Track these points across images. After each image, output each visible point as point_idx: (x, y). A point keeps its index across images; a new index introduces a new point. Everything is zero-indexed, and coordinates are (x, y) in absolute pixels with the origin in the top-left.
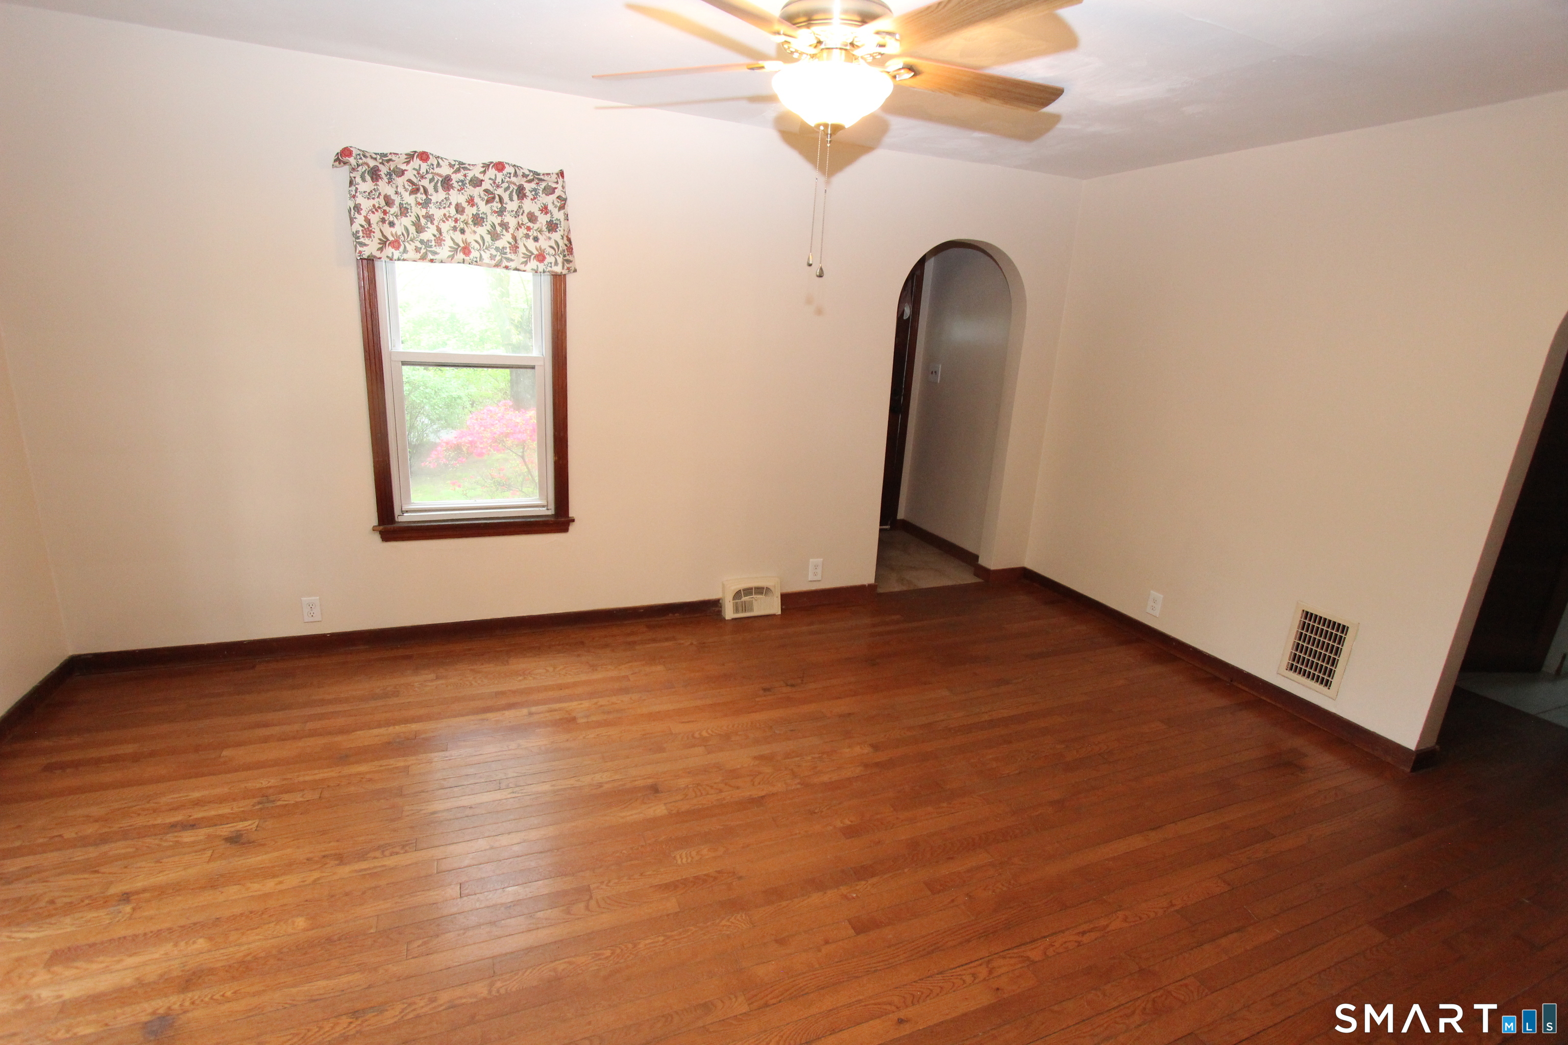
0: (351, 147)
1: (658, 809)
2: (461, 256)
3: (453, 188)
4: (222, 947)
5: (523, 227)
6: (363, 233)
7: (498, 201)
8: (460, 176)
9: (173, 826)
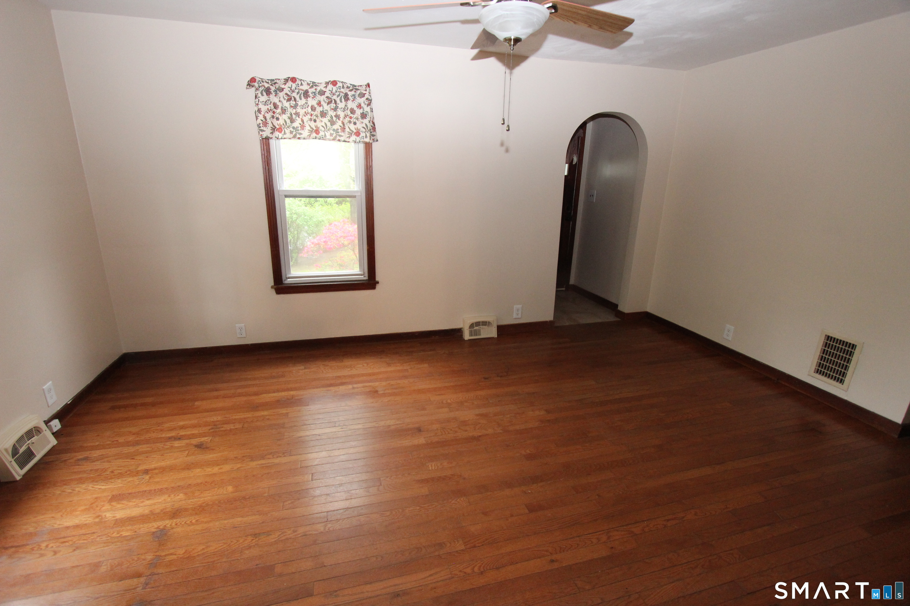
0: (255, 77)
1: (421, 440)
2: (314, 135)
3: (309, 97)
4: (191, 498)
5: (347, 117)
6: (263, 124)
7: (334, 103)
8: (313, 90)
9: (170, 439)
